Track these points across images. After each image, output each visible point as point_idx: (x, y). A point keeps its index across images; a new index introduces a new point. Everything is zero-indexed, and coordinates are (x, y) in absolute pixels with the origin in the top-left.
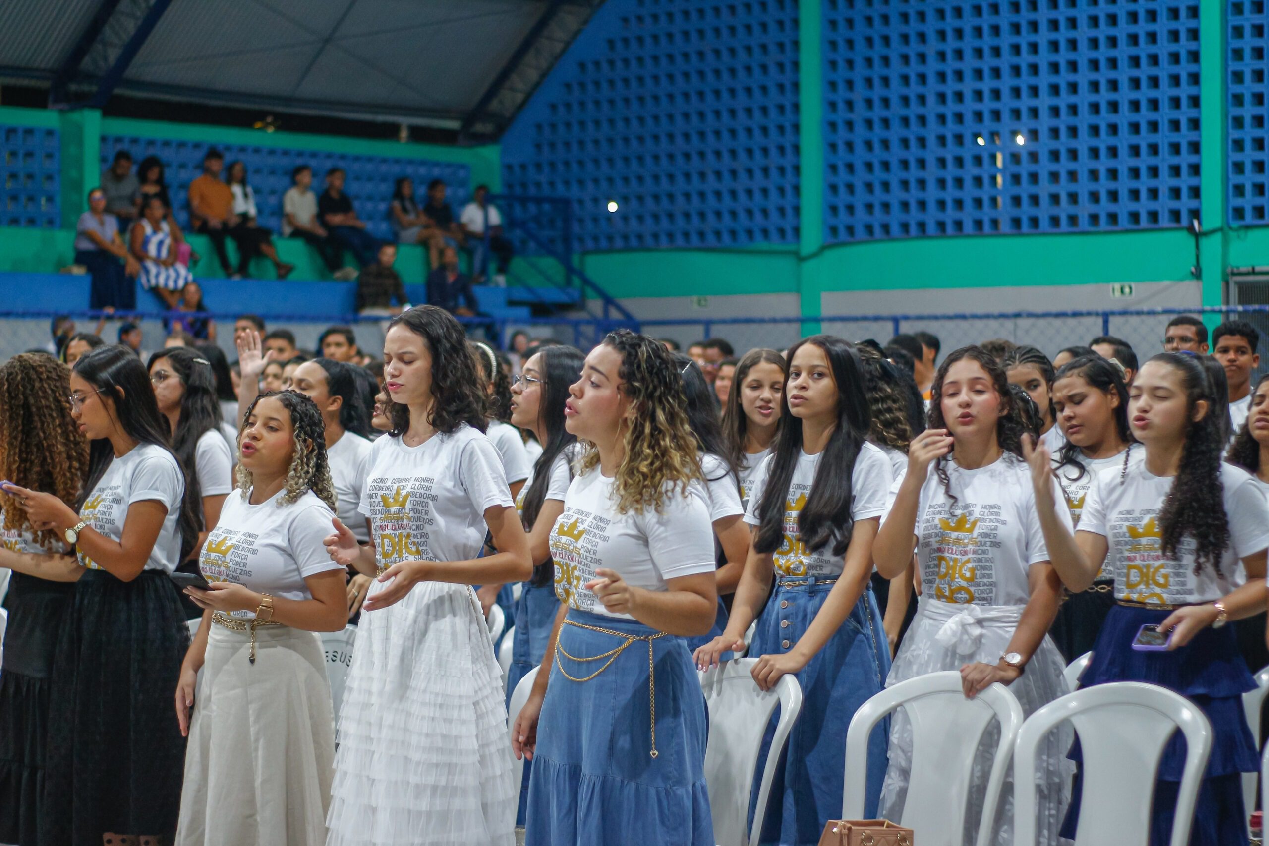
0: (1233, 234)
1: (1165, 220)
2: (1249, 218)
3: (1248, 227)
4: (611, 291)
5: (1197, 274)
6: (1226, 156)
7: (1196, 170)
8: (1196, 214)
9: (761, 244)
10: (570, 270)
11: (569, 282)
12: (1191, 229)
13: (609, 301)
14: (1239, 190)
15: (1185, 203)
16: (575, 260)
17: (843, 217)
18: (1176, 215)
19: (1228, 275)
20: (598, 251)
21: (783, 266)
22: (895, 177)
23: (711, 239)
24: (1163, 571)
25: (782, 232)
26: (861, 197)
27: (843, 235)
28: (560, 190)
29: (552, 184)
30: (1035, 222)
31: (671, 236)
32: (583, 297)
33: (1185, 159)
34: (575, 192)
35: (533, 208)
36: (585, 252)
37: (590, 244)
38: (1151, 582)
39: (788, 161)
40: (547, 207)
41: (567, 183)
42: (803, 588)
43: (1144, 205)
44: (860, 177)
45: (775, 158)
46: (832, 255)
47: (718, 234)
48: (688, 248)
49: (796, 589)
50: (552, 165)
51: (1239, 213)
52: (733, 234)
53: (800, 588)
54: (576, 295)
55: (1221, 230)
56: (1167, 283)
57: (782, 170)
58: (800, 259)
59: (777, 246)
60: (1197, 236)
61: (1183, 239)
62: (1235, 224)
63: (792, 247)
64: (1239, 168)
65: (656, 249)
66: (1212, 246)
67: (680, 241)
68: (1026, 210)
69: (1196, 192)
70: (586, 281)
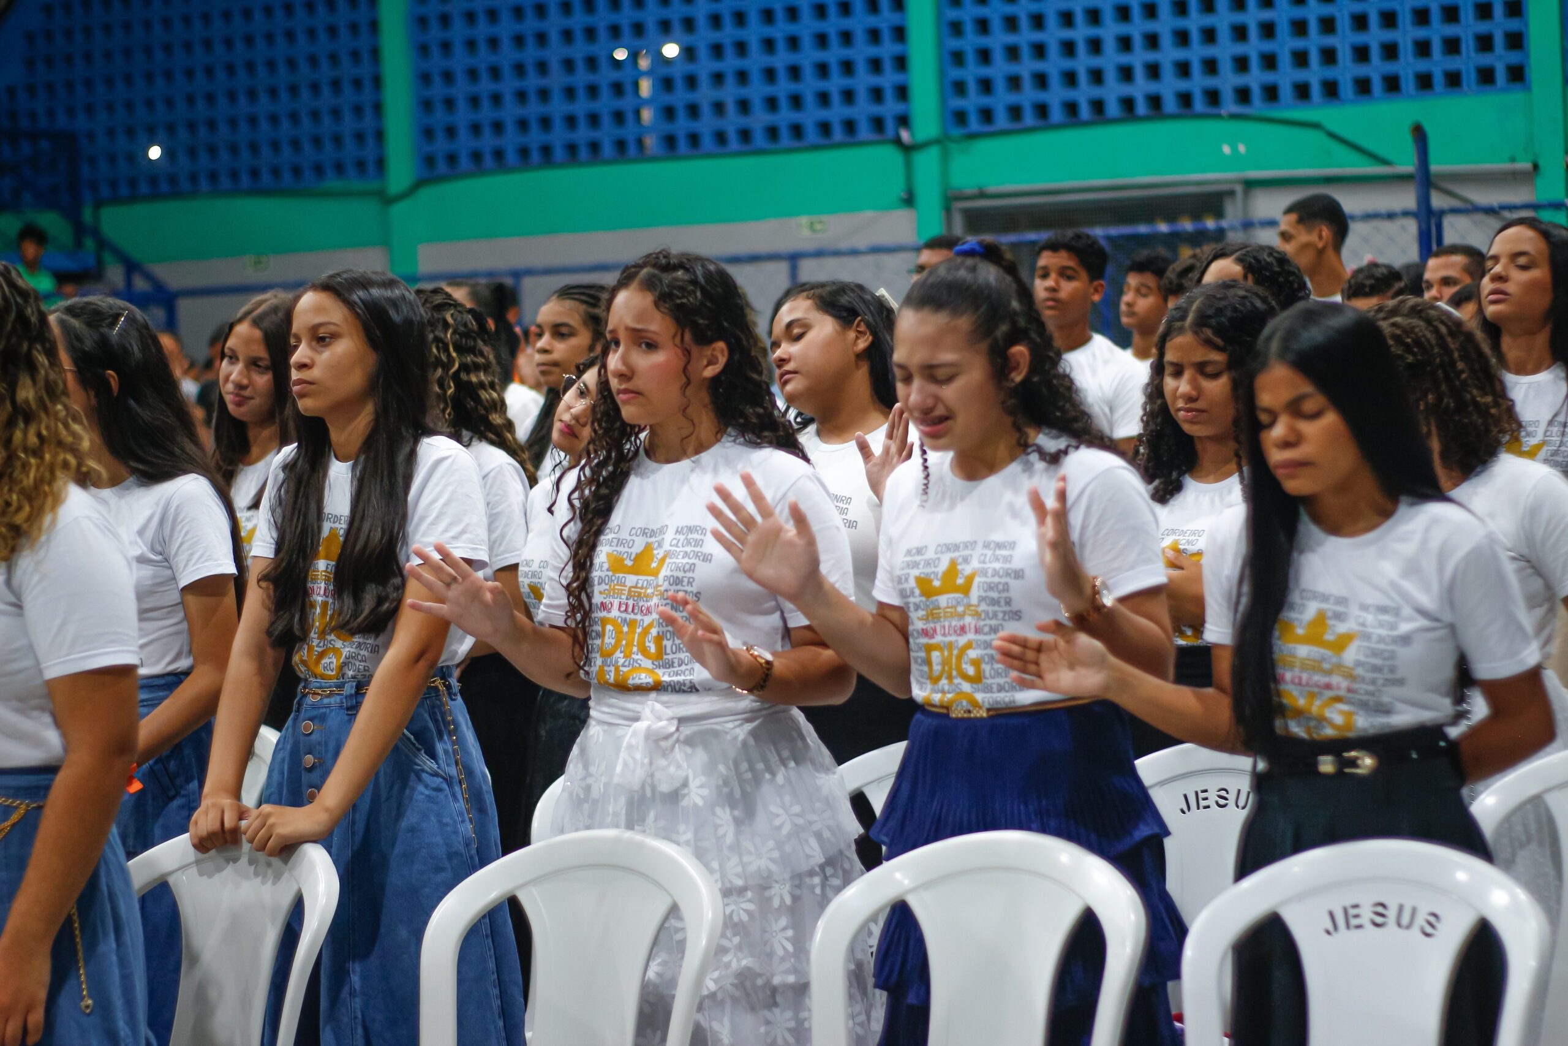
0: (953, 147)
1: (864, 131)
2: (974, 124)
3: (973, 136)
4: (136, 252)
5: (909, 200)
6: (940, 44)
7: (901, 63)
8: (904, 121)
9: (332, 183)
10: (80, 230)
11: (78, 243)
12: (898, 142)
13: (131, 267)
14: (960, 88)
15: (890, 108)
16: (87, 214)
17: (441, 145)
18: (878, 124)
19: (950, 199)
20: (116, 200)
21: (364, 210)
22: (508, 85)
23: (266, 179)
24: (973, 654)
25: (361, 165)
26: (463, 116)
27: (442, 167)
28: (62, 121)
29: (51, 113)
30: (694, 139)
31: (213, 177)
32: (100, 264)
33: (887, 49)
34: (81, 122)
35: (26, 148)
36: (98, 204)
37: (105, 191)
38: (954, 673)
39: (364, 70)
40: (45, 144)
41: (71, 112)
42: (338, 699)
43: (837, 112)
44: (461, 89)
45: (347, 69)
46: (428, 194)
47: (276, 172)
48: (236, 191)
49: (326, 701)
50: (50, 88)
51: (960, 117)
52: (297, 171)
53: (332, 700)
54: (91, 262)
55: (936, 141)
56: (869, 214)
57: (357, 83)
58: (388, 200)
59: (355, 184)
60: (908, 149)
61: (888, 155)
62: (956, 132)
63: (372, 185)
64: (958, 58)
65: (194, 193)
66: (927, 162)
67: (225, 182)
68: (682, 125)
69: (902, 92)
70: (103, 244)
